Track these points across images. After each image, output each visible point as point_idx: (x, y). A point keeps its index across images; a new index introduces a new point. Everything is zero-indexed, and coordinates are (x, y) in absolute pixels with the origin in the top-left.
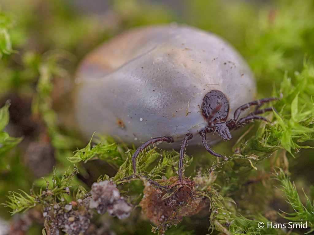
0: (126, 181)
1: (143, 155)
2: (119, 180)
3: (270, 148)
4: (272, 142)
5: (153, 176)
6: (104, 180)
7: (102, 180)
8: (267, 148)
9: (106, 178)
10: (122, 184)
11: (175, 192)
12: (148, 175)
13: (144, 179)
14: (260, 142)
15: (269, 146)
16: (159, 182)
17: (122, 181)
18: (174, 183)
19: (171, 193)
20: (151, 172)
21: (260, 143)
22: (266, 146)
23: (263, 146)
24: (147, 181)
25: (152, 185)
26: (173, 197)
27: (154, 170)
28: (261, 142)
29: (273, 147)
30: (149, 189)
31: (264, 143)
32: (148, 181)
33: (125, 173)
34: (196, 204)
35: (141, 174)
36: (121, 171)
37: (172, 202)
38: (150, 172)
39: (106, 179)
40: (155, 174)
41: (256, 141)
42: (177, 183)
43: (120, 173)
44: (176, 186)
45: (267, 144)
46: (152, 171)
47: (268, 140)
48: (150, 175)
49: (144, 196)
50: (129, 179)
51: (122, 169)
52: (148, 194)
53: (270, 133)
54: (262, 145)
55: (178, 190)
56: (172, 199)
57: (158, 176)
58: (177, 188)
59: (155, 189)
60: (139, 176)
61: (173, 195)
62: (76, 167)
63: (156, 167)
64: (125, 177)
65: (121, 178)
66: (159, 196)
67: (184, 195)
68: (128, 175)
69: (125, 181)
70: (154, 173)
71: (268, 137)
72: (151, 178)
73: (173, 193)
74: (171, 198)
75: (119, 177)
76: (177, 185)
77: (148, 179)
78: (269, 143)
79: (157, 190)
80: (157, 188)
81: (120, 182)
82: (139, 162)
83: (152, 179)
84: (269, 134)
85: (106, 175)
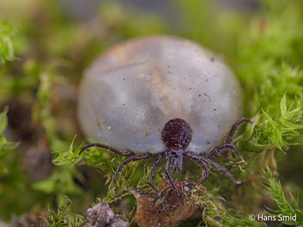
0: (118, 198)
1: (127, 170)
2: (111, 199)
3: (261, 148)
4: (263, 141)
5: (142, 187)
6: (97, 203)
7: (95, 203)
8: (258, 147)
9: (98, 200)
10: (115, 202)
11: (166, 196)
12: (137, 187)
13: (133, 192)
14: (250, 142)
15: (260, 145)
16: (149, 191)
17: (114, 199)
18: (163, 188)
19: (163, 198)
20: (139, 184)
21: (251, 144)
22: (257, 145)
23: (254, 145)
24: (136, 193)
25: (143, 195)
26: (165, 201)
27: (141, 181)
28: (252, 142)
29: (263, 146)
30: (141, 200)
31: (255, 142)
32: (138, 192)
33: (114, 191)
34: (188, 205)
35: (129, 188)
36: (111, 190)
37: (165, 207)
38: (137, 183)
39: (98, 202)
40: (143, 185)
41: (246, 142)
42: (166, 187)
43: (110, 193)
44: (165, 190)
45: (257, 143)
46: (140, 182)
47: (258, 140)
48: (138, 186)
49: (138, 208)
50: (120, 196)
51: (110, 188)
52: (141, 204)
53: (260, 133)
54: (252, 145)
55: (168, 193)
56: (165, 203)
57: (146, 185)
58: (167, 192)
59: (147, 198)
60: (128, 190)
61: (164, 200)
62: (67, 198)
63: (142, 178)
64: (116, 195)
65: (112, 197)
66: (152, 205)
67: (174, 198)
68: (118, 192)
69: (116, 199)
70: (141, 183)
71: (257, 137)
72: (140, 190)
73: (164, 198)
74: (163, 203)
75: (110, 197)
76: (167, 189)
77: (137, 191)
78: (259, 142)
79: (148, 198)
80: (148, 197)
81: (112, 201)
82: (125, 177)
83: (142, 190)
84: (258, 134)
85: (97, 198)
